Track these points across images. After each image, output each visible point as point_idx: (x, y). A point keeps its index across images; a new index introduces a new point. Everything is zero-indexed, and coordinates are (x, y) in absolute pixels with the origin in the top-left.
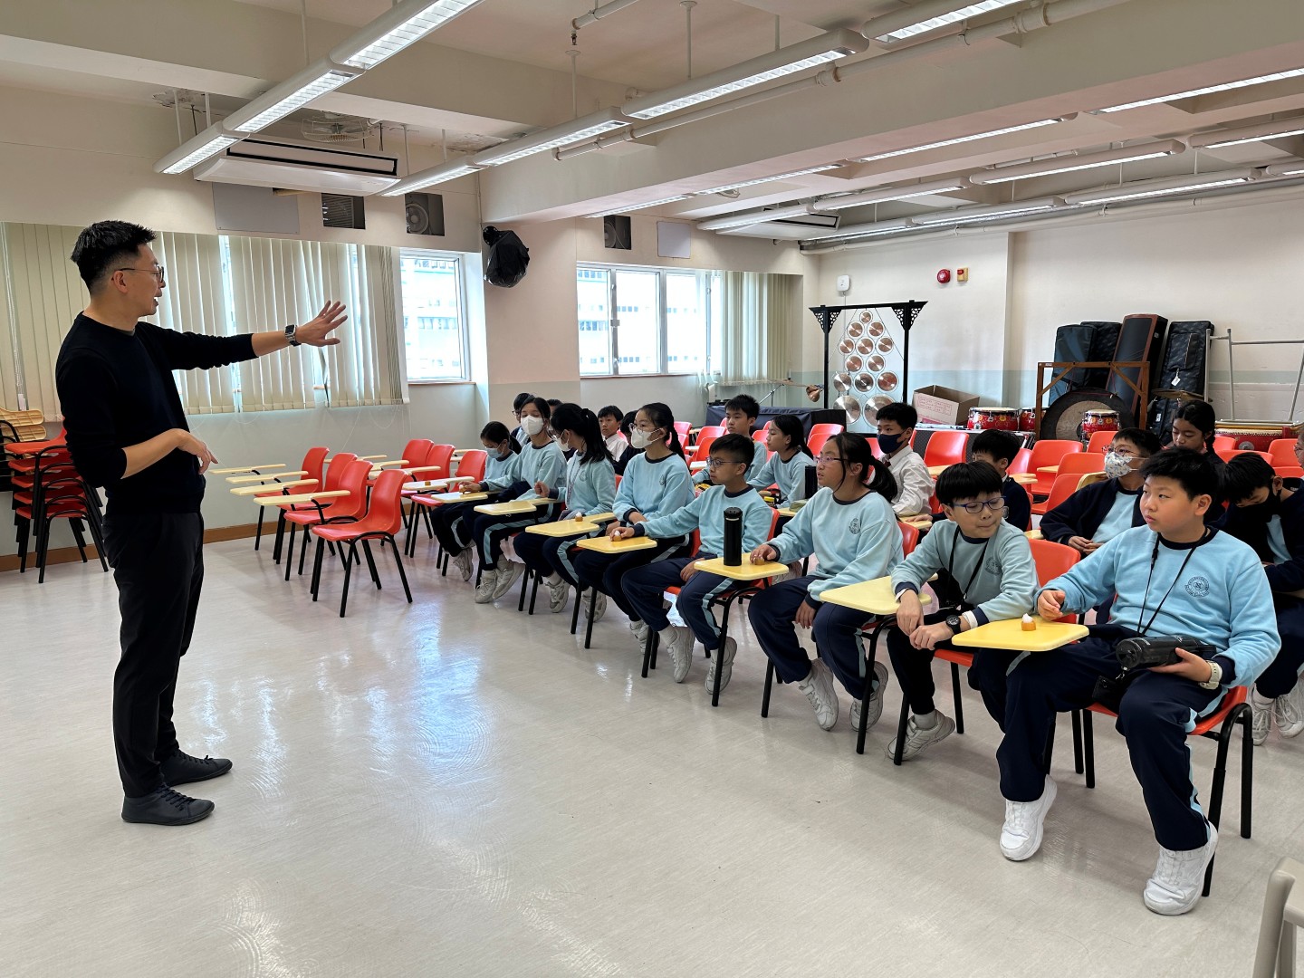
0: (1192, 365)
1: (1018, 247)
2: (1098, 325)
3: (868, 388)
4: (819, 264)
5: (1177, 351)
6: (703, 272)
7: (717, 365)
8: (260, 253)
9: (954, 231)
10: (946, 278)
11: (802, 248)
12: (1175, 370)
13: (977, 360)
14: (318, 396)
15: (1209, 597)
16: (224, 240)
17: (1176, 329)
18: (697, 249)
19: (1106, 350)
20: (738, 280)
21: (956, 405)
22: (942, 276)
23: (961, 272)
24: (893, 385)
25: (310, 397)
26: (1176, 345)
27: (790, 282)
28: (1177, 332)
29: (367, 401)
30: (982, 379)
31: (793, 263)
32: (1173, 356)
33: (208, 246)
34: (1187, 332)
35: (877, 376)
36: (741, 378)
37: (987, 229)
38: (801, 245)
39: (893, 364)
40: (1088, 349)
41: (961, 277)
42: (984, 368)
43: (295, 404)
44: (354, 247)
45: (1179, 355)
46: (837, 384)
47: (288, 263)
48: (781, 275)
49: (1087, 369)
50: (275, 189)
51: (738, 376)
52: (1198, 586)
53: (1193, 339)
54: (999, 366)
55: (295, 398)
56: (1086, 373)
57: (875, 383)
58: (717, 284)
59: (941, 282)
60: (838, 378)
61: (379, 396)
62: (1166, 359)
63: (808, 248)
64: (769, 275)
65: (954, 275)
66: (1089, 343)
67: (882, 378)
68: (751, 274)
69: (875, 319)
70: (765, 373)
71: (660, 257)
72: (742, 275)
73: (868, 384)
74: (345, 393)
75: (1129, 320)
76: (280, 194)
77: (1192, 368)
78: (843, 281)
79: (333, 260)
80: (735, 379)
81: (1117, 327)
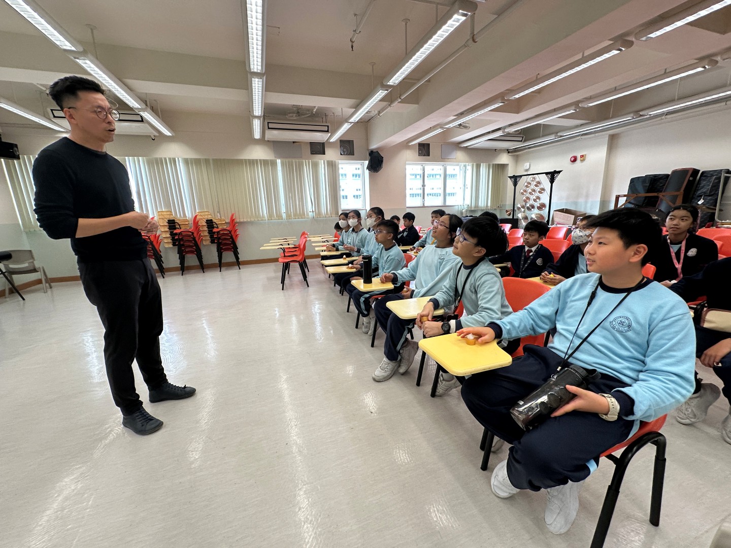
0: (713, 193)
1: (613, 142)
2: (655, 176)
3: (532, 210)
4: (517, 159)
5: (704, 186)
6: (462, 164)
7: (468, 202)
8: (291, 165)
9: (579, 137)
10: (574, 160)
11: (509, 152)
12: (701, 196)
13: (587, 196)
14: (311, 214)
15: (630, 334)
16: (279, 161)
17: (705, 174)
18: (459, 155)
19: (659, 188)
20: (478, 167)
21: (574, 216)
22: (572, 159)
23: (582, 156)
24: (544, 208)
25: (308, 215)
26: (703, 183)
27: (503, 167)
28: (705, 176)
29: (327, 216)
30: (589, 205)
31: (504, 159)
32: (700, 189)
33: (274, 163)
34: (712, 175)
35: (537, 204)
36: (478, 207)
37: (596, 134)
38: (508, 151)
39: (545, 199)
40: (647, 188)
41: (582, 159)
42: (590, 200)
43: (303, 217)
44: (323, 161)
45: (706, 187)
46: (519, 208)
47: (300, 168)
48: (499, 164)
49: (646, 197)
50: (293, 142)
51: (477, 206)
52: (622, 323)
53: (716, 179)
54: (599, 199)
55: (302, 215)
56: (644, 200)
57: (536, 207)
58: (469, 168)
59: (572, 162)
60: (519, 206)
61: (331, 214)
62: (696, 190)
63: (512, 152)
64: (493, 164)
65: (579, 158)
66: (648, 185)
67: (539, 205)
68: (484, 164)
69: (537, 180)
70: (489, 205)
71: (443, 158)
72: (480, 165)
73: (532, 208)
74: (319, 213)
75: (674, 172)
76: (295, 144)
77: (713, 194)
78: (527, 165)
79: (315, 166)
80: (475, 207)
81: (667, 176)
